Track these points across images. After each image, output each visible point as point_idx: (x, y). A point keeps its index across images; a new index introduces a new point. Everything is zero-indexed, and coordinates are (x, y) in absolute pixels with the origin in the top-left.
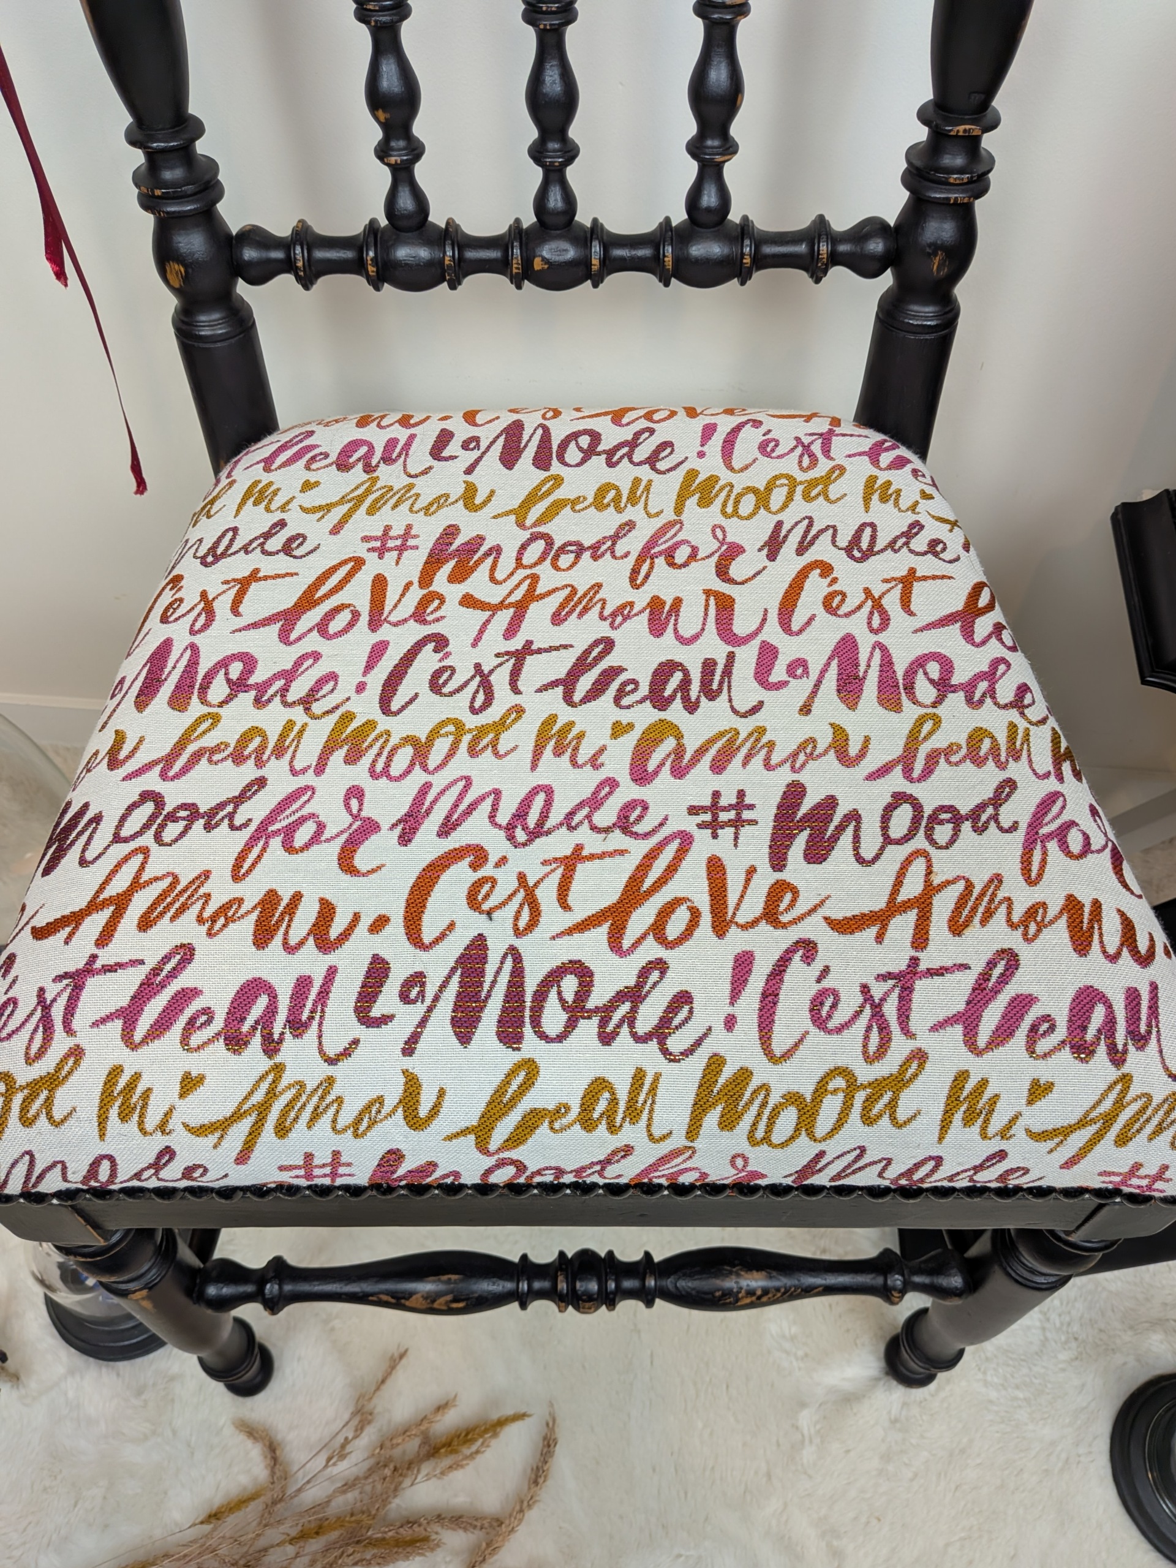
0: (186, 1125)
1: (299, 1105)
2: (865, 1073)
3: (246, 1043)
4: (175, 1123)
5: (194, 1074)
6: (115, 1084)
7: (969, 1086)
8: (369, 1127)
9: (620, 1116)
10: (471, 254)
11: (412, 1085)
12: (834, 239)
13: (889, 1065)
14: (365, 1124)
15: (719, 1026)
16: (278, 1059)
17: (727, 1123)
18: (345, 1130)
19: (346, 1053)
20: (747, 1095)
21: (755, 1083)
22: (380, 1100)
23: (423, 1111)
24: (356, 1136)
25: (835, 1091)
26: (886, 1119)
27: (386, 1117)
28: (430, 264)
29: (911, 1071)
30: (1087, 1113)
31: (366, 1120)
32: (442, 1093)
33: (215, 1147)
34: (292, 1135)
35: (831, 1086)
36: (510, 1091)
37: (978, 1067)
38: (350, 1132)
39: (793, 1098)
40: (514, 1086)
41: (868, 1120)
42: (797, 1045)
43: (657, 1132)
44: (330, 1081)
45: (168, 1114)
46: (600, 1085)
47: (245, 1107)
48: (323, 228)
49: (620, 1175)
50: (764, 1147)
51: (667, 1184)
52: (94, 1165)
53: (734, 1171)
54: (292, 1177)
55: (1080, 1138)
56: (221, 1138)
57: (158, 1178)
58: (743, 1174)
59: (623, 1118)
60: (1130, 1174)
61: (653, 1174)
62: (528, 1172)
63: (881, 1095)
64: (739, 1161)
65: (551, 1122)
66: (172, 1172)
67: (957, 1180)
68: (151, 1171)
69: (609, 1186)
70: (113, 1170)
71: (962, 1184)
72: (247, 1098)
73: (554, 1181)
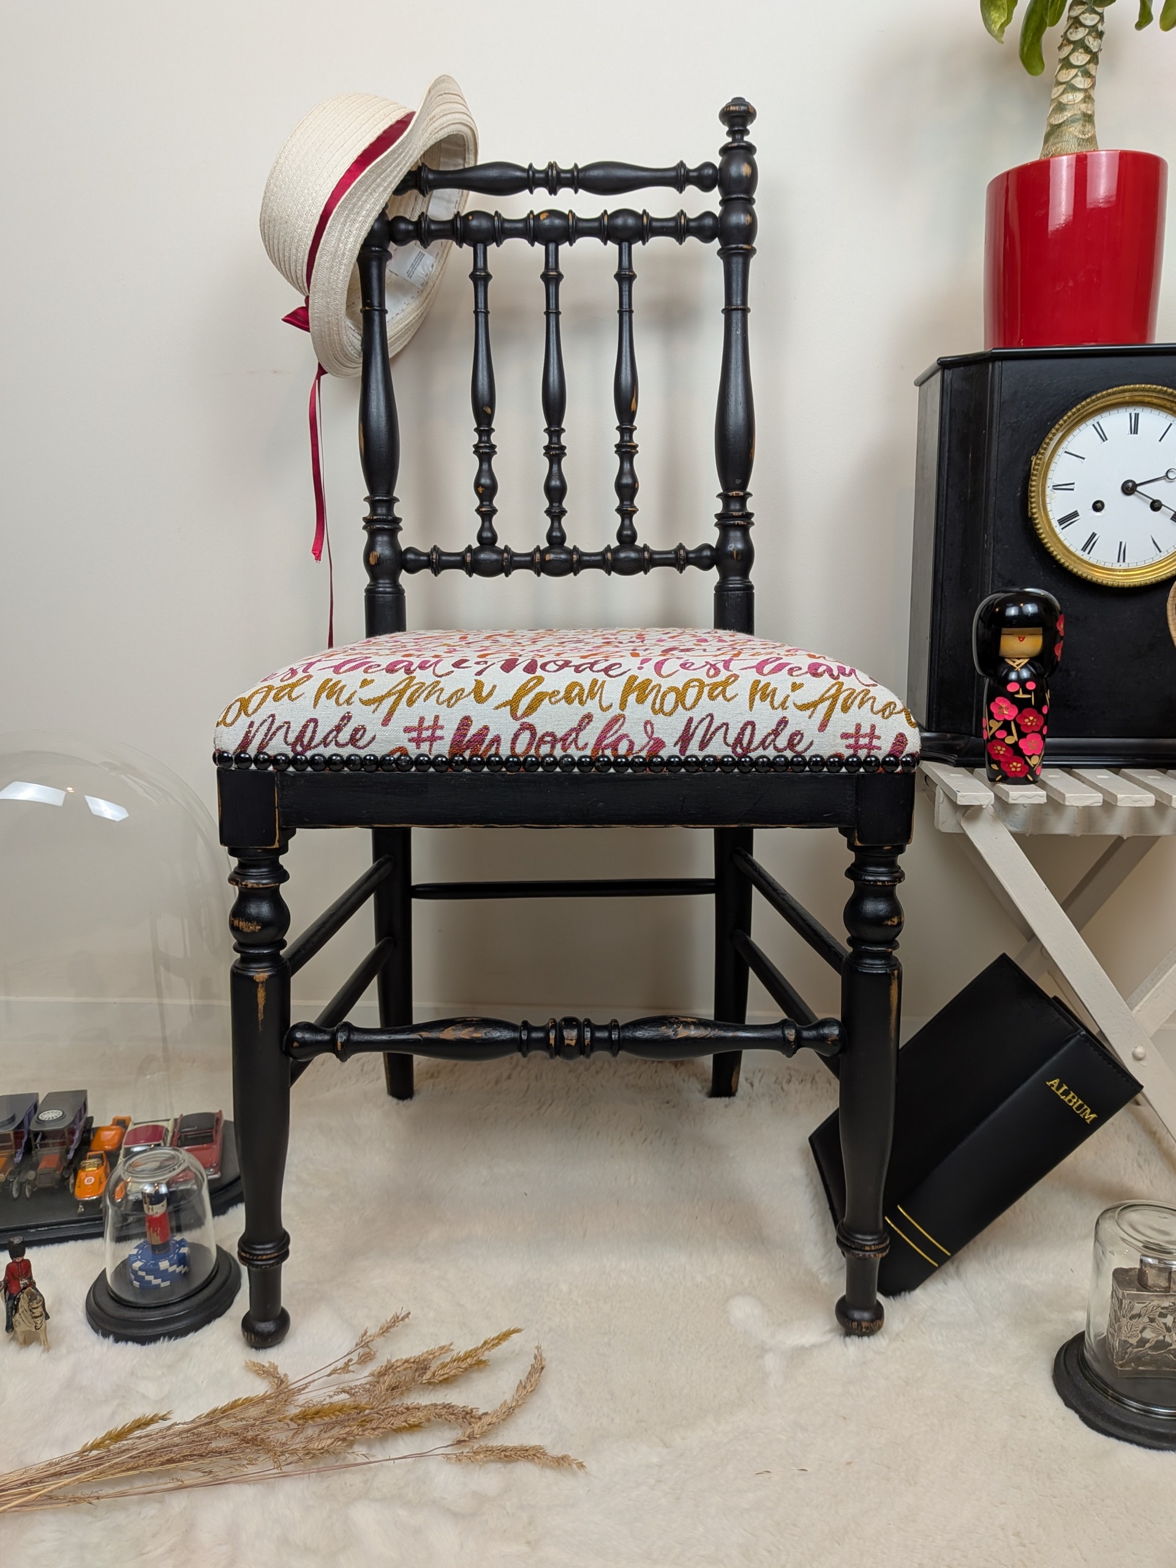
0: (360, 700)
1: (421, 690)
2: (707, 681)
3: (397, 672)
4: (355, 699)
5: (369, 680)
6: (327, 685)
7: (761, 686)
8: (456, 701)
9: (585, 695)
10: (515, 560)
11: (479, 685)
12: (688, 552)
13: (721, 679)
14: (454, 700)
15: (635, 670)
16: (413, 676)
17: (640, 700)
18: (443, 703)
19: (448, 674)
20: (650, 688)
21: (653, 684)
22: (463, 690)
23: (484, 694)
24: (449, 707)
25: (694, 686)
26: (721, 697)
27: (465, 697)
28: (497, 562)
29: (731, 681)
30: (823, 695)
31: (454, 698)
33: (374, 712)
34: (415, 705)
35: (692, 685)
36: (529, 687)
37: (764, 680)
38: (446, 704)
39: (673, 689)
40: (531, 684)
41: (712, 697)
42: (674, 673)
43: (605, 705)
44: (438, 683)
45: (353, 695)
46: (575, 685)
47: (394, 691)
48: (445, 549)
49: (586, 744)
50: (661, 715)
51: (612, 759)
52: (305, 727)
53: (647, 739)
54: (410, 740)
55: (823, 708)
56: (378, 707)
57: (336, 741)
58: (652, 743)
59: (587, 697)
60: (857, 735)
61: (604, 743)
62: (537, 739)
63: (717, 688)
64: (649, 727)
65: (550, 698)
66: (344, 736)
67: (768, 747)
68: (335, 733)
69: (579, 763)
70: (314, 732)
71: (771, 753)
72: (395, 688)
73: (551, 755)
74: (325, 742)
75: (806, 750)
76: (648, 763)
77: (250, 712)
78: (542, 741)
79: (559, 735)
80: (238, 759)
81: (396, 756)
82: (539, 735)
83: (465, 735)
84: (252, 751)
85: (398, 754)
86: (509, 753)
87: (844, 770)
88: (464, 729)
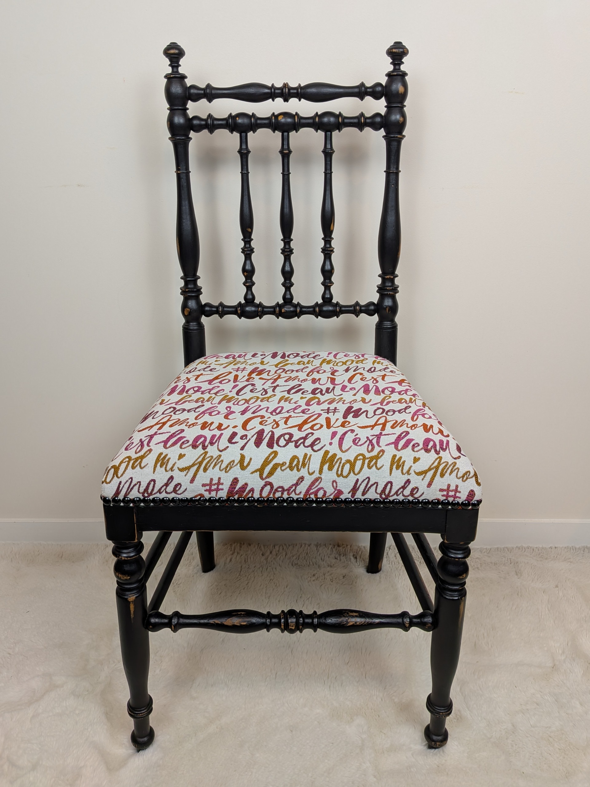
0: (178, 468)
1: (211, 462)
2: (368, 455)
3: (198, 447)
4: (175, 468)
5: (183, 454)
6: (160, 457)
7: (397, 459)
8: (230, 469)
9: (300, 465)
10: (265, 310)
11: (243, 457)
12: (361, 306)
13: (375, 453)
14: (229, 468)
15: (328, 444)
16: (206, 450)
17: (330, 469)
18: (223, 470)
19: (225, 449)
20: (336, 460)
21: (337, 457)
22: (233, 461)
23: (245, 464)
24: (226, 472)
25: (360, 459)
26: (374, 467)
27: (235, 466)
28: (255, 311)
29: (380, 455)
30: (431, 466)
31: (229, 467)
32: (251, 459)
33: (185, 476)
34: (208, 471)
35: (359, 458)
36: (270, 459)
37: (399, 454)
38: (224, 470)
39: (348, 461)
40: (271, 457)
41: (370, 467)
42: (349, 449)
43: (311, 471)
44: (220, 456)
45: (174, 465)
46: (294, 457)
47: (196, 462)
48: (227, 303)
49: (301, 492)
50: (341, 477)
51: (315, 499)
52: (149, 484)
53: (334, 490)
54: (205, 491)
55: (430, 474)
56: (187, 472)
57: (166, 491)
58: (336, 492)
59: (301, 466)
60: (448, 490)
61: (310, 492)
62: (274, 490)
63: (372, 461)
64: (335, 484)
65: (281, 467)
66: (170, 488)
67: (399, 495)
68: (165, 487)
69: (297, 501)
70: (154, 486)
71: (401, 498)
72: (197, 460)
73: (281, 497)
74: (159, 491)
75: (420, 496)
76: (334, 501)
77: (119, 475)
78: (276, 490)
79: (286, 488)
80: (114, 500)
81: (198, 498)
82: (275, 488)
83: (235, 488)
84: (121, 497)
85: (199, 497)
86: (259, 496)
87: (440, 506)
88: (235, 485)
